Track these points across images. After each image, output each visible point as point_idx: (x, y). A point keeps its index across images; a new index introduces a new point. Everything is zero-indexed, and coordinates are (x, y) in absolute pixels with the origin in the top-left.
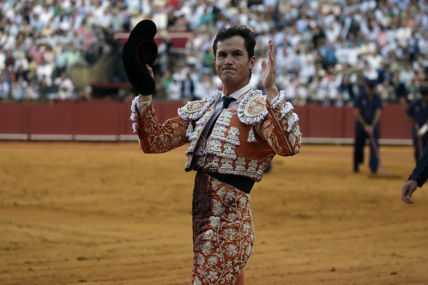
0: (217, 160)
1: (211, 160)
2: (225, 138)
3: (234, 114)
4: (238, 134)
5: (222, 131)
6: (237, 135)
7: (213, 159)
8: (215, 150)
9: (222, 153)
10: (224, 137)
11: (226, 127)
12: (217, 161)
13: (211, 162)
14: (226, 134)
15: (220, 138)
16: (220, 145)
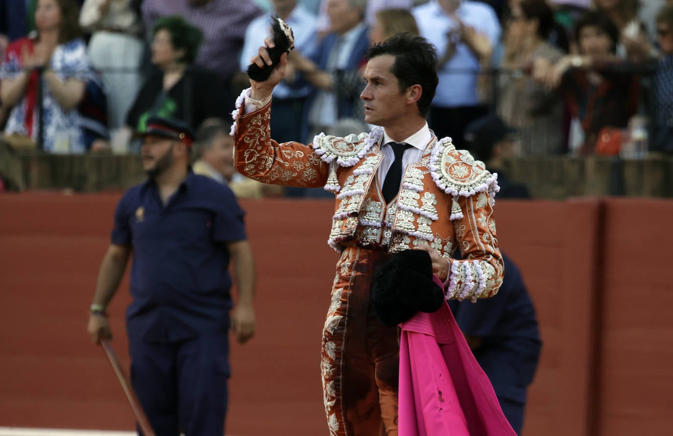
0: (408, 240)
1: (400, 241)
2: (420, 208)
3: (425, 173)
4: (435, 203)
5: (414, 198)
6: (434, 205)
7: (403, 240)
8: (406, 227)
9: (416, 231)
10: (417, 207)
11: (418, 192)
12: (408, 242)
13: (399, 243)
14: (420, 204)
15: (413, 208)
16: (412, 219)
